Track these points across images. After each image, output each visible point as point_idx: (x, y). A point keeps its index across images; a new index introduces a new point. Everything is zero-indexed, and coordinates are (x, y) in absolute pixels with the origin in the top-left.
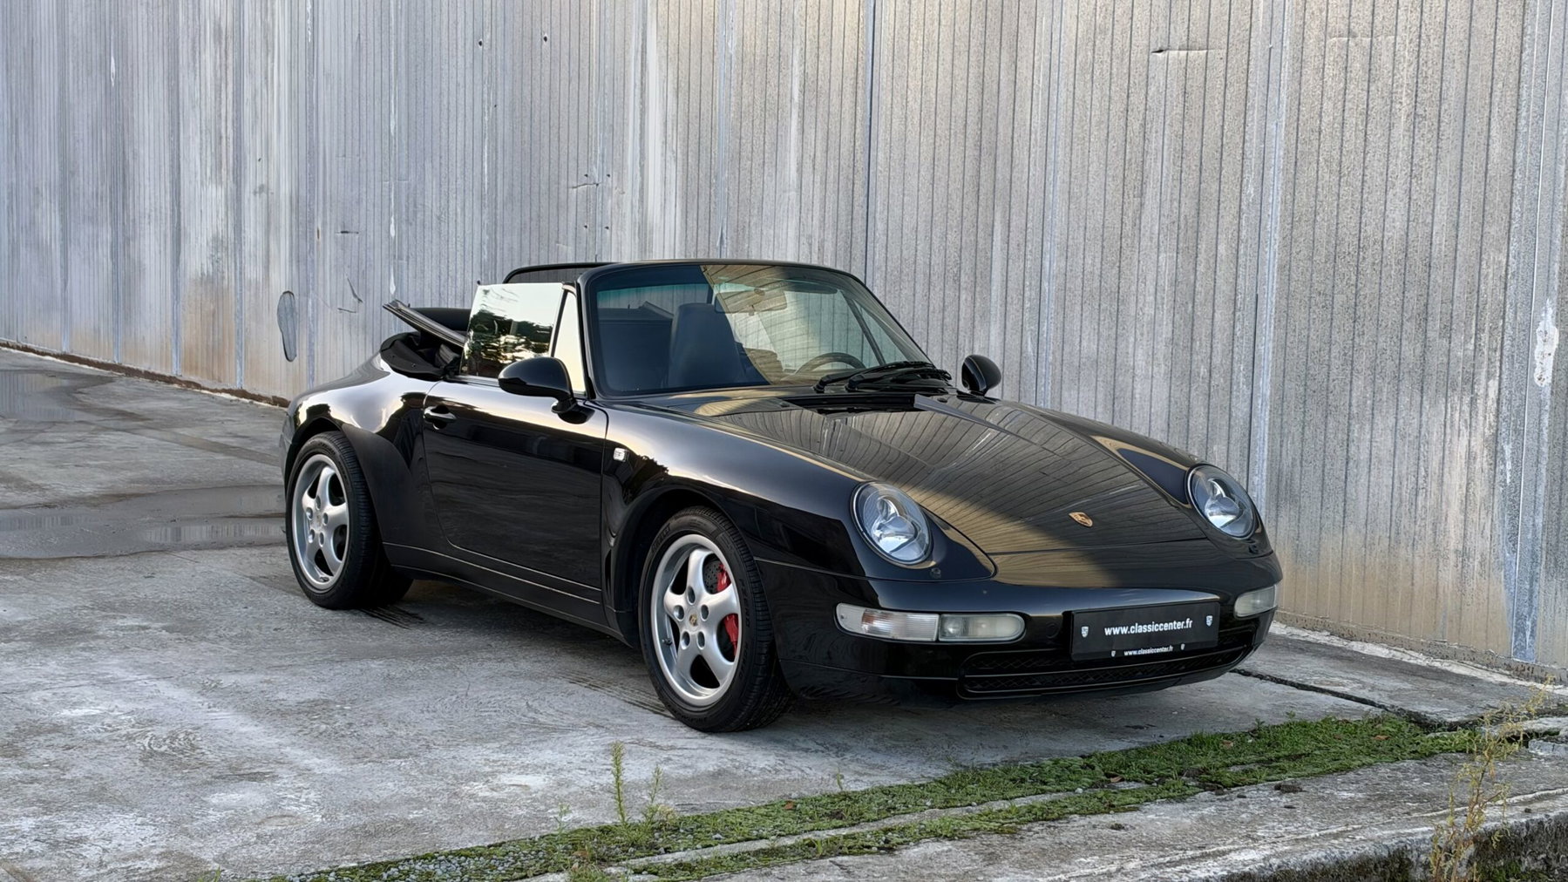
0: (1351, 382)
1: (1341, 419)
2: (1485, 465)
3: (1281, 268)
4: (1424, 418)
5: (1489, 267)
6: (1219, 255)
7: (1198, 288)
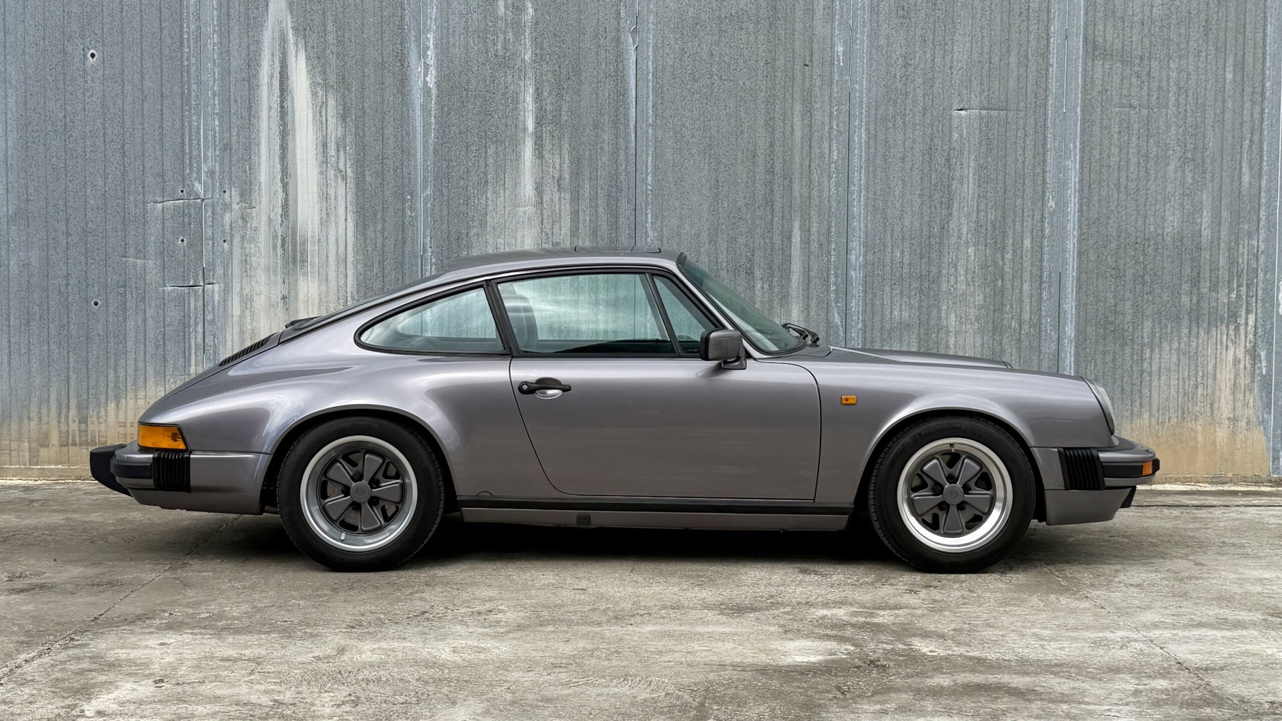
0: (1142, 323)
1: (1136, 347)
2: (1248, 365)
3: (1080, 253)
4: (1200, 341)
5: (1244, 248)
6: (1025, 247)
7: (1007, 269)
